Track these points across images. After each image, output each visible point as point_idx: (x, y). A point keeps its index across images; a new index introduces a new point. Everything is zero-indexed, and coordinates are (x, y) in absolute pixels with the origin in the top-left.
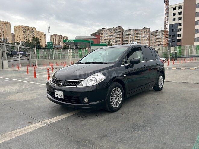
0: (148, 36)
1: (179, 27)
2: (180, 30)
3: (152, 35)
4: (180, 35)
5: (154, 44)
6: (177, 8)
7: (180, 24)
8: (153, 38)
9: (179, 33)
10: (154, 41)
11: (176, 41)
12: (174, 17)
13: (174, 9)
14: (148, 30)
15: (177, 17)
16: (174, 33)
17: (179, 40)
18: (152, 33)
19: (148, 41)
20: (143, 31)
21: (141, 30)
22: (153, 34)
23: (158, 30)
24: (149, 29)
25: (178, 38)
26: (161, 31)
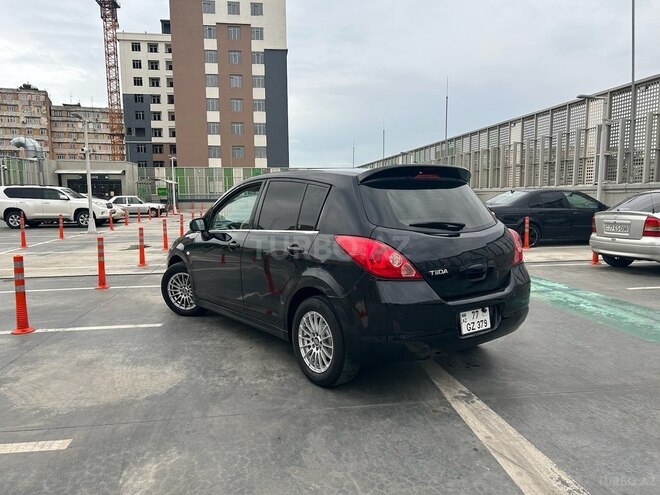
0: (44, 120)
1: (154, 107)
2: (157, 116)
3: (60, 119)
4: (158, 132)
5: (72, 151)
6: (144, 47)
7: (156, 99)
8: (63, 128)
9: (155, 124)
10: (70, 140)
11: (149, 149)
12: (137, 73)
13: (136, 47)
14: (42, 98)
15: (145, 73)
16: (140, 124)
17: (158, 148)
18: (59, 110)
19: (46, 138)
20: (21, 97)
21: (15, 93)
22: (64, 114)
23: (79, 105)
24: (45, 94)
25: (155, 140)
26: (92, 110)
